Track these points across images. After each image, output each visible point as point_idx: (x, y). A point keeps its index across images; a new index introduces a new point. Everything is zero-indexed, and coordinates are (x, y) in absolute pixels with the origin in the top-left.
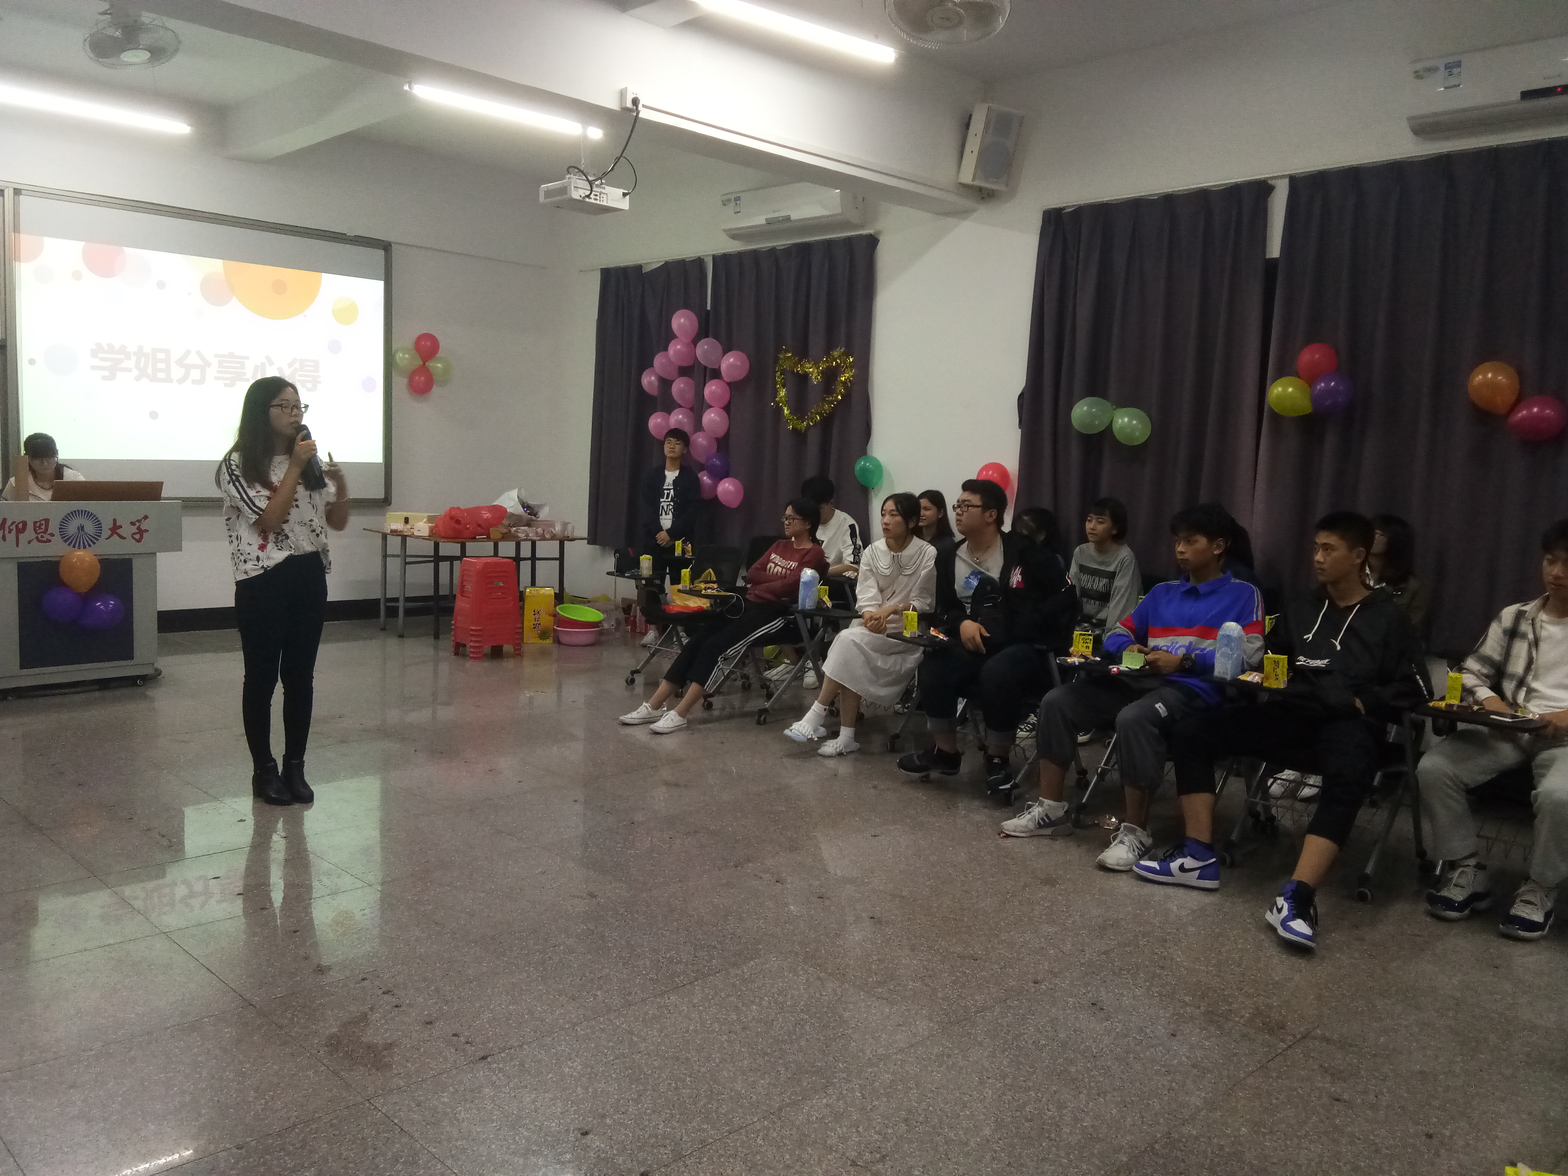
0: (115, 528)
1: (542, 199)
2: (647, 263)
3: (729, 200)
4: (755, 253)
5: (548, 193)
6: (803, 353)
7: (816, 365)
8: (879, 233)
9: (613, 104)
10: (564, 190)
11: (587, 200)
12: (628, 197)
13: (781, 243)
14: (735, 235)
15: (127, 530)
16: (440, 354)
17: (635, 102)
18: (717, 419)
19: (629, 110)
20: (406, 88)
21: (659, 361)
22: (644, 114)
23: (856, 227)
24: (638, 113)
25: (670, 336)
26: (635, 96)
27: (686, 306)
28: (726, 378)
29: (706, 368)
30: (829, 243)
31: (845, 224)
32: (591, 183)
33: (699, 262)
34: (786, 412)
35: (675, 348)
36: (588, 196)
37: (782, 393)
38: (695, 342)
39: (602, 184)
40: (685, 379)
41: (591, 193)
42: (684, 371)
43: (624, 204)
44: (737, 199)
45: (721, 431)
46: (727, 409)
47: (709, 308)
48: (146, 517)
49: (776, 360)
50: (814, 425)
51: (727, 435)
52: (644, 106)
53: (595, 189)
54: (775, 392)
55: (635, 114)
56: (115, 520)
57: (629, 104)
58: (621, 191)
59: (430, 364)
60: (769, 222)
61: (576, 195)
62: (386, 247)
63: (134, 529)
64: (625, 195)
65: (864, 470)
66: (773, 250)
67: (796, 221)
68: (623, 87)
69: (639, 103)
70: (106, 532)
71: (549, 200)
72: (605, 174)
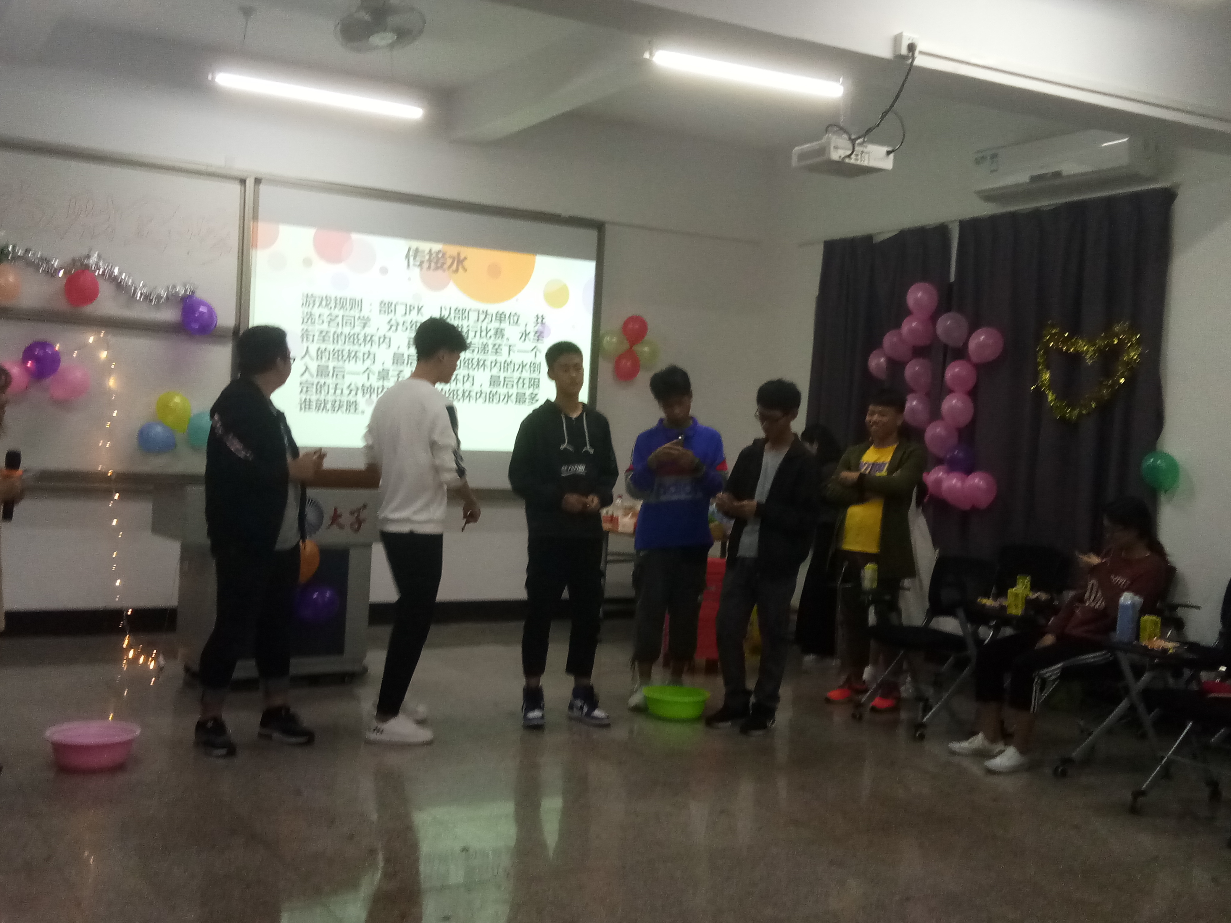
0: (336, 517)
1: (794, 162)
2: (879, 233)
3: (983, 158)
4: (1013, 216)
5: (803, 156)
6: (1076, 330)
7: (1091, 342)
8: (1178, 186)
9: (884, 51)
10: (823, 151)
11: (847, 160)
12: (892, 156)
13: (1045, 203)
14: (989, 197)
15: (346, 519)
16: (649, 337)
17: (912, 48)
18: (960, 405)
19: (903, 58)
20: (647, 55)
21: (889, 340)
22: (920, 61)
23: (1149, 180)
24: (913, 58)
25: (904, 312)
26: (910, 42)
27: (924, 278)
28: (975, 358)
29: (946, 347)
30: (1110, 201)
31: (1133, 178)
32: (853, 141)
33: (942, 230)
34: (1051, 397)
35: (910, 325)
36: (849, 156)
37: (1047, 376)
38: (934, 318)
39: (864, 142)
40: (921, 360)
41: (852, 152)
42: (919, 352)
43: (888, 164)
44: (994, 156)
45: (965, 419)
46: (973, 394)
47: (952, 278)
48: (365, 506)
49: (1039, 338)
50: (1088, 414)
51: (973, 422)
52: (921, 53)
53: (857, 148)
54: (1036, 375)
55: (910, 61)
56: (336, 510)
57: (904, 51)
58: (884, 149)
59: (638, 348)
60: (1035, 179)
61: (836, 155)
62: (599, 226)
63: (353, 519)
64: (889, 153)
65: (1154, 468)
66: (1036, 214)
67: (1069, 176)
68: (896, 32)
69: (916, 50)
70: (327, 520)
71: (803, 163)
72: (869, 131)
